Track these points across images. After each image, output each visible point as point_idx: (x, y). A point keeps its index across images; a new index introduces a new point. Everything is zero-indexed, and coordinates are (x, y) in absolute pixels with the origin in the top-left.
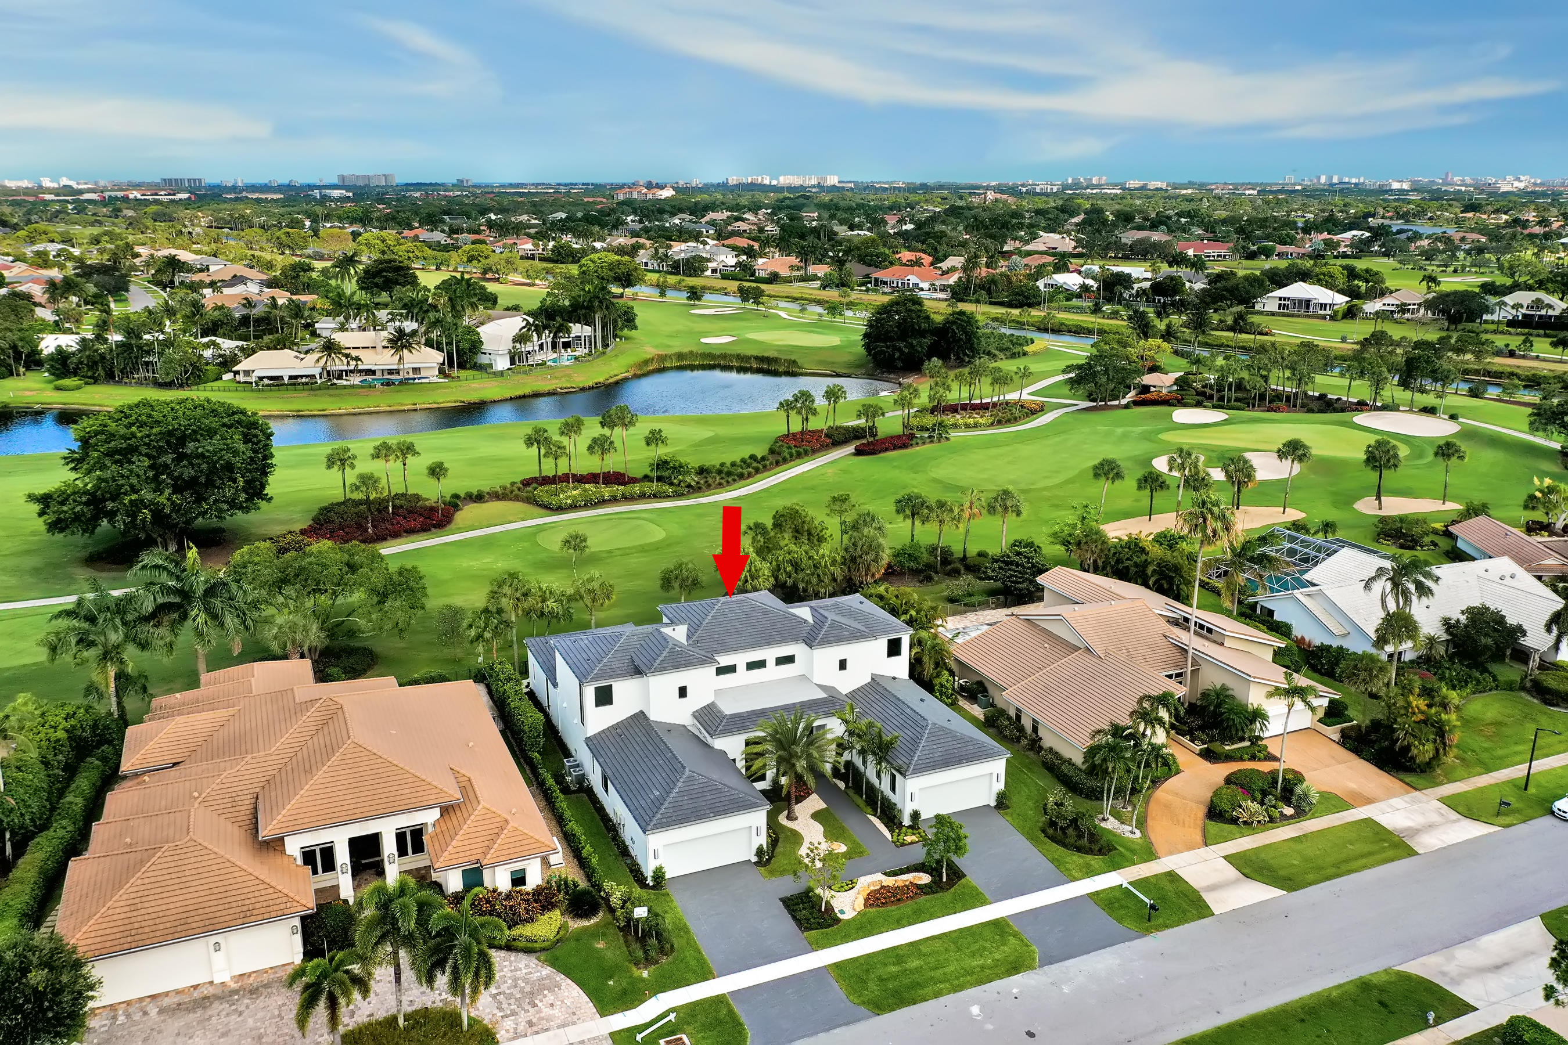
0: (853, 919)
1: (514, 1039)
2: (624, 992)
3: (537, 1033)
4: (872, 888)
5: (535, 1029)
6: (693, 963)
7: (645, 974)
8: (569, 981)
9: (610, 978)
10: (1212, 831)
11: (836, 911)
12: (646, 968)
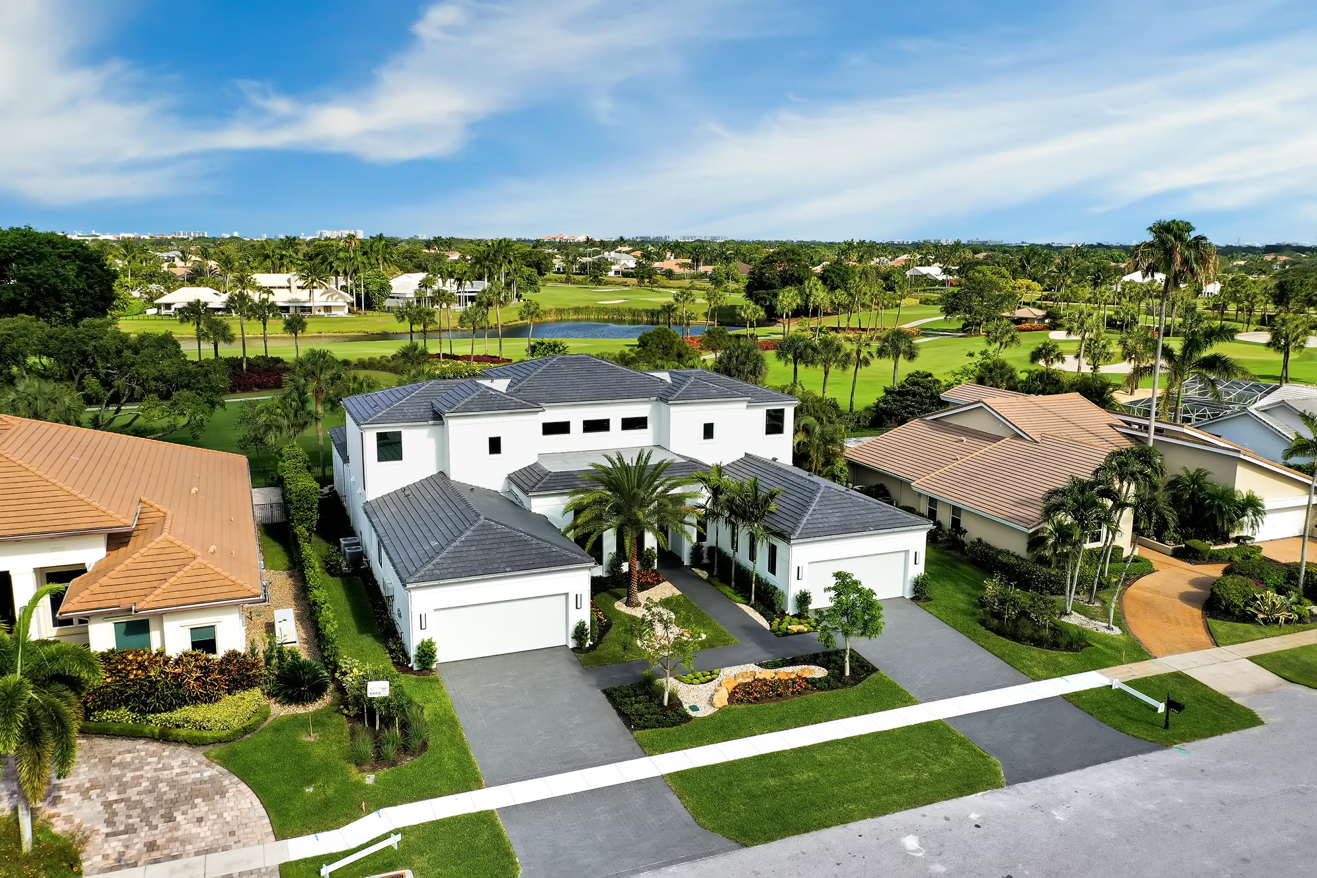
0: (712, 717)
1: (112, 869)
2: (327, 804)
3: (156, 861)
4: (740, 680)
5: (156, 855)
6: (450, 765)
7: (370, 779)
8: (243, 786)
9: (309, 783)
10: (1219, 630)
11: (686, 706)
12: (373, 770)
